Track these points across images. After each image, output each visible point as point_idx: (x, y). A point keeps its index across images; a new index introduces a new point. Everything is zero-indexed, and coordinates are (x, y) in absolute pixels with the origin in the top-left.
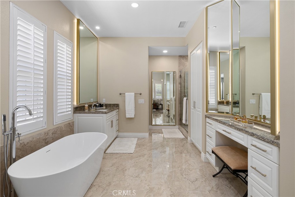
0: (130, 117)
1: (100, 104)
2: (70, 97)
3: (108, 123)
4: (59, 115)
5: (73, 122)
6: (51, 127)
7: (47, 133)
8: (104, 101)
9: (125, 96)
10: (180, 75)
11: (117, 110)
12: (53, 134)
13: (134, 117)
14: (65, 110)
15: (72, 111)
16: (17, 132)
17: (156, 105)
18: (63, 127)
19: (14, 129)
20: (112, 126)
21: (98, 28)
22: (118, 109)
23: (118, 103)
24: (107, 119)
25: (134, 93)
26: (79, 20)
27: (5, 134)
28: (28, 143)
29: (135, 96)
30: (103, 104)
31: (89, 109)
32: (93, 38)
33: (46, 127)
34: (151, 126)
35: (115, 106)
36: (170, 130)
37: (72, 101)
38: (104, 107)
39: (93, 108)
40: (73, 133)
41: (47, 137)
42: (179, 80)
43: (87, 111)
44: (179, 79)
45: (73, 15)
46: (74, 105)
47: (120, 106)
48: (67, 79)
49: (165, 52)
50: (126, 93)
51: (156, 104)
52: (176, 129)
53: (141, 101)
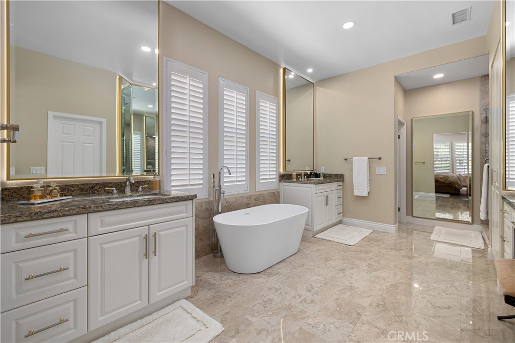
0: (360, 195)
1: (316, 174)
2: (275, 162)
3: (318, 198)
4: (261, 181)
5: (279, 192)
6: (254, 193)
7: (250, 198)
8: (322, 170)
9: (352, 163)
10: (486, 116)
11: (341, 183)
12: (255, 200)
13: (367, 195)
14: (268, 177)
15: (278, 179)
16: (222, 190)
17: (452, 187)
18: (266, 195)
19: (220, 186)
20: (327, 204)
21: (310, 70)
22: (343, 181)
23: (342, 173)
24: (318, 192)
25: (366, 158)
26: (284, 69)
27: (214, 189)
28: (232, 203)
29: (369, 162)
30: (320, 174)
31: (298, 179)
32: (306, 85)
33: (248, 191)
34: (410, 218)
35: (339, 178)
36: (455, 231)
37: (278, 167)
38: (322, 178)
39: (303, 177)
40: (278, 203)
41: (249, 202)
42: (484, 127)
43: (295, 180)
44: (482, 126)
45: (279, 65)
46: (279, 172)
47: (346, 178)
48: (270, 141)
49: (439, 76)
50: (354, 158)
51: (451, 183)
52: (474, 231)
53: (381, 170)
